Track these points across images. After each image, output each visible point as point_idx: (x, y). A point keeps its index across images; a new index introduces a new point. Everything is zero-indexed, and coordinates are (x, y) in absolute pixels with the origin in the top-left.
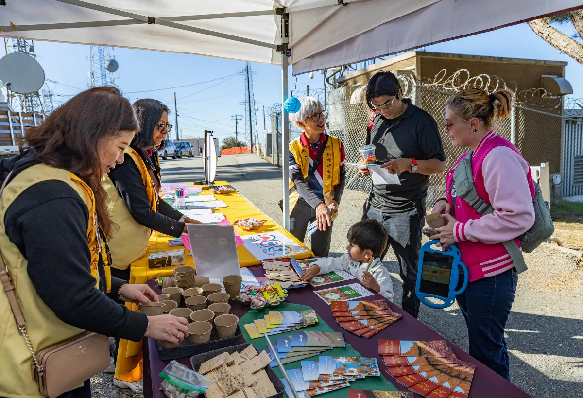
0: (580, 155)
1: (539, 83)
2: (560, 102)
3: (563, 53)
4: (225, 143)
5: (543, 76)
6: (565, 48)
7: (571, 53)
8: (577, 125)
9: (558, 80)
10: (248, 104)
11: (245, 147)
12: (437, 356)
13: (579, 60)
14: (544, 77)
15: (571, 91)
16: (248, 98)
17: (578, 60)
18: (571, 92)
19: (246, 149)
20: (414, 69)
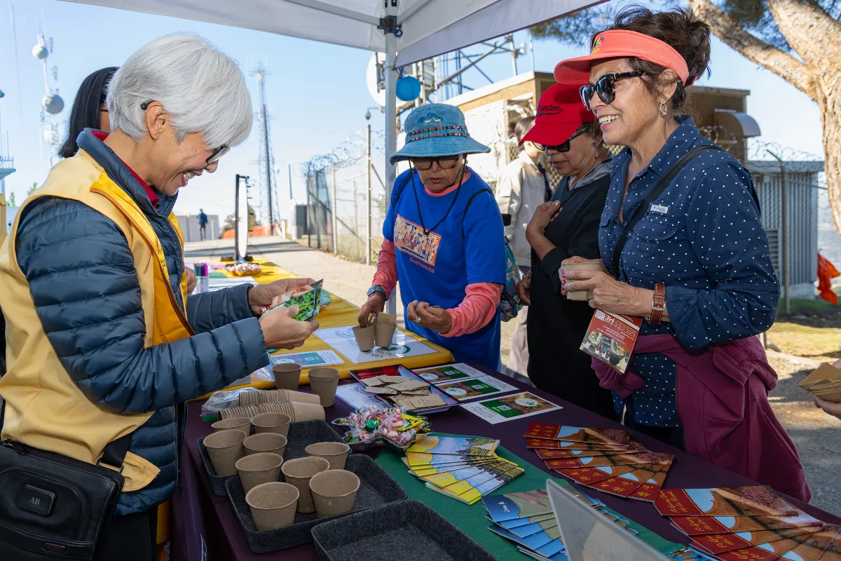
0: (770, 226)
1: (711, 120)
2: (741, 149)
3: (761, 68)
4: (229, 222)
5: (716, 110)
6: (765, 59)
7: (776, 67)
8: (763, 185)
9: (739, 116)
10: (264, 164)
11: (259, 228)
12: (773, 514)
13: (788, 78)
14: (718, 113)
15: (756, 132)
16: (264, 155)
17: (785, 78)
18: (759, 134)
19: (261, 230)
20: (532, 98)
